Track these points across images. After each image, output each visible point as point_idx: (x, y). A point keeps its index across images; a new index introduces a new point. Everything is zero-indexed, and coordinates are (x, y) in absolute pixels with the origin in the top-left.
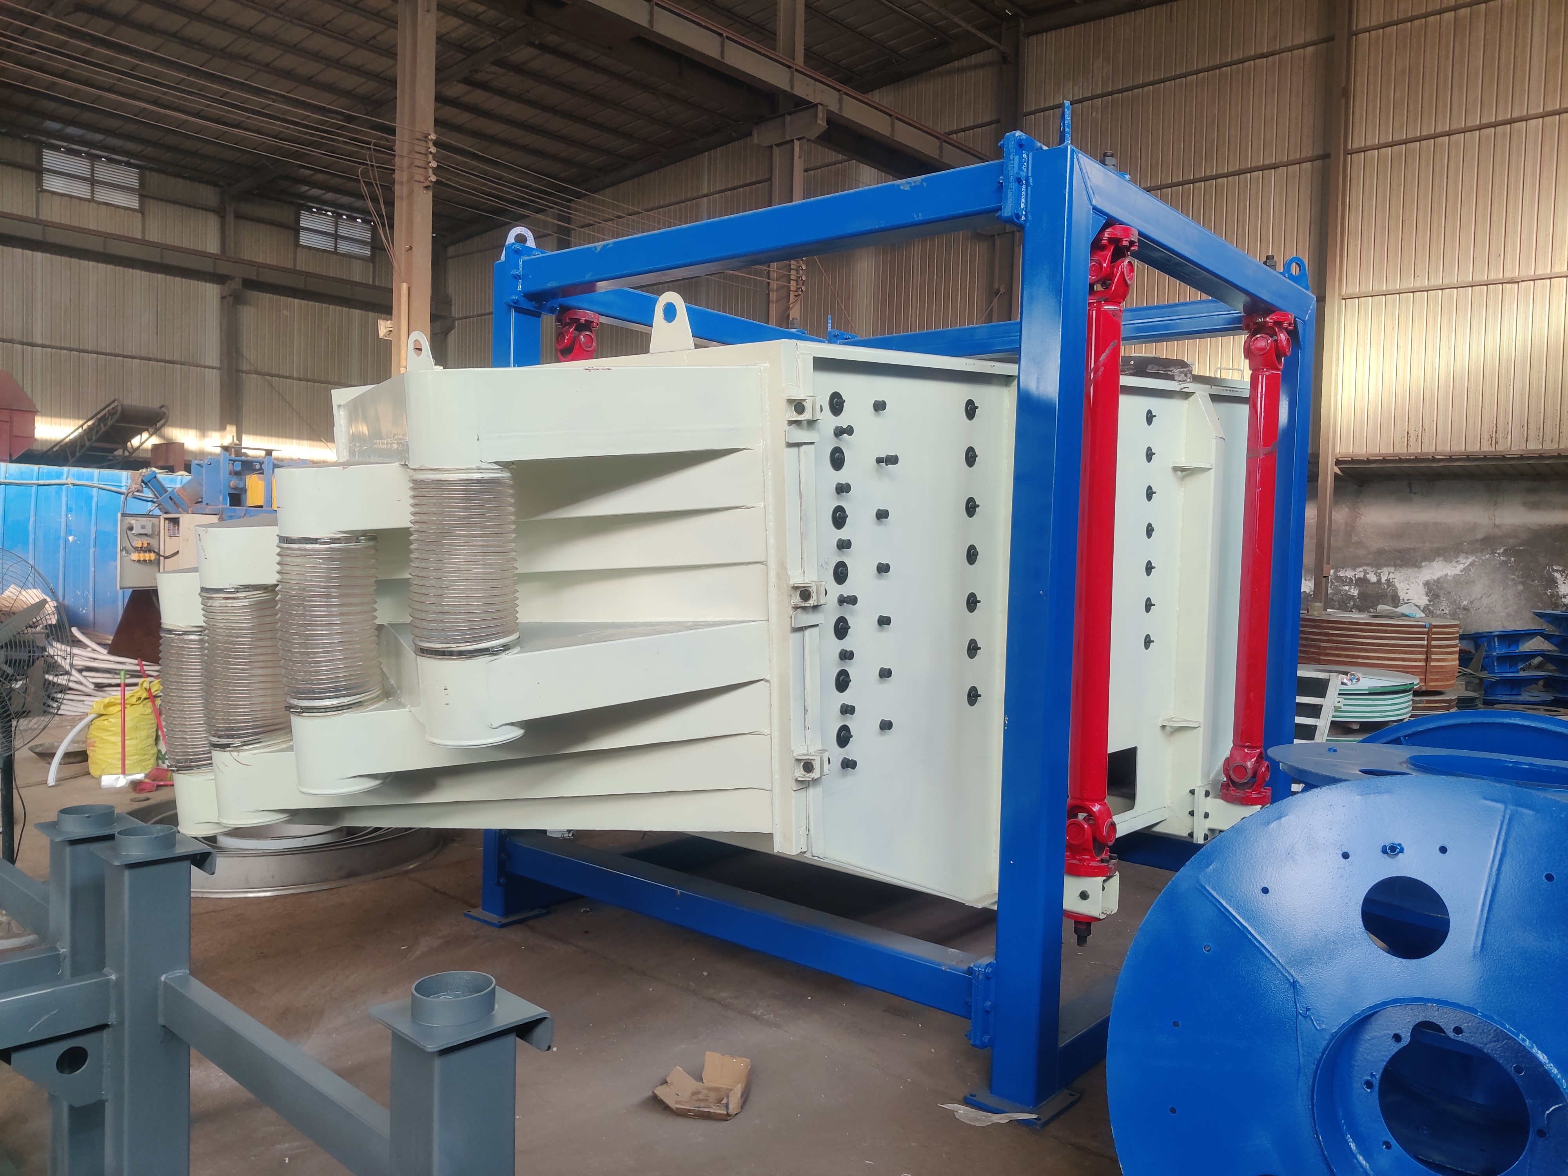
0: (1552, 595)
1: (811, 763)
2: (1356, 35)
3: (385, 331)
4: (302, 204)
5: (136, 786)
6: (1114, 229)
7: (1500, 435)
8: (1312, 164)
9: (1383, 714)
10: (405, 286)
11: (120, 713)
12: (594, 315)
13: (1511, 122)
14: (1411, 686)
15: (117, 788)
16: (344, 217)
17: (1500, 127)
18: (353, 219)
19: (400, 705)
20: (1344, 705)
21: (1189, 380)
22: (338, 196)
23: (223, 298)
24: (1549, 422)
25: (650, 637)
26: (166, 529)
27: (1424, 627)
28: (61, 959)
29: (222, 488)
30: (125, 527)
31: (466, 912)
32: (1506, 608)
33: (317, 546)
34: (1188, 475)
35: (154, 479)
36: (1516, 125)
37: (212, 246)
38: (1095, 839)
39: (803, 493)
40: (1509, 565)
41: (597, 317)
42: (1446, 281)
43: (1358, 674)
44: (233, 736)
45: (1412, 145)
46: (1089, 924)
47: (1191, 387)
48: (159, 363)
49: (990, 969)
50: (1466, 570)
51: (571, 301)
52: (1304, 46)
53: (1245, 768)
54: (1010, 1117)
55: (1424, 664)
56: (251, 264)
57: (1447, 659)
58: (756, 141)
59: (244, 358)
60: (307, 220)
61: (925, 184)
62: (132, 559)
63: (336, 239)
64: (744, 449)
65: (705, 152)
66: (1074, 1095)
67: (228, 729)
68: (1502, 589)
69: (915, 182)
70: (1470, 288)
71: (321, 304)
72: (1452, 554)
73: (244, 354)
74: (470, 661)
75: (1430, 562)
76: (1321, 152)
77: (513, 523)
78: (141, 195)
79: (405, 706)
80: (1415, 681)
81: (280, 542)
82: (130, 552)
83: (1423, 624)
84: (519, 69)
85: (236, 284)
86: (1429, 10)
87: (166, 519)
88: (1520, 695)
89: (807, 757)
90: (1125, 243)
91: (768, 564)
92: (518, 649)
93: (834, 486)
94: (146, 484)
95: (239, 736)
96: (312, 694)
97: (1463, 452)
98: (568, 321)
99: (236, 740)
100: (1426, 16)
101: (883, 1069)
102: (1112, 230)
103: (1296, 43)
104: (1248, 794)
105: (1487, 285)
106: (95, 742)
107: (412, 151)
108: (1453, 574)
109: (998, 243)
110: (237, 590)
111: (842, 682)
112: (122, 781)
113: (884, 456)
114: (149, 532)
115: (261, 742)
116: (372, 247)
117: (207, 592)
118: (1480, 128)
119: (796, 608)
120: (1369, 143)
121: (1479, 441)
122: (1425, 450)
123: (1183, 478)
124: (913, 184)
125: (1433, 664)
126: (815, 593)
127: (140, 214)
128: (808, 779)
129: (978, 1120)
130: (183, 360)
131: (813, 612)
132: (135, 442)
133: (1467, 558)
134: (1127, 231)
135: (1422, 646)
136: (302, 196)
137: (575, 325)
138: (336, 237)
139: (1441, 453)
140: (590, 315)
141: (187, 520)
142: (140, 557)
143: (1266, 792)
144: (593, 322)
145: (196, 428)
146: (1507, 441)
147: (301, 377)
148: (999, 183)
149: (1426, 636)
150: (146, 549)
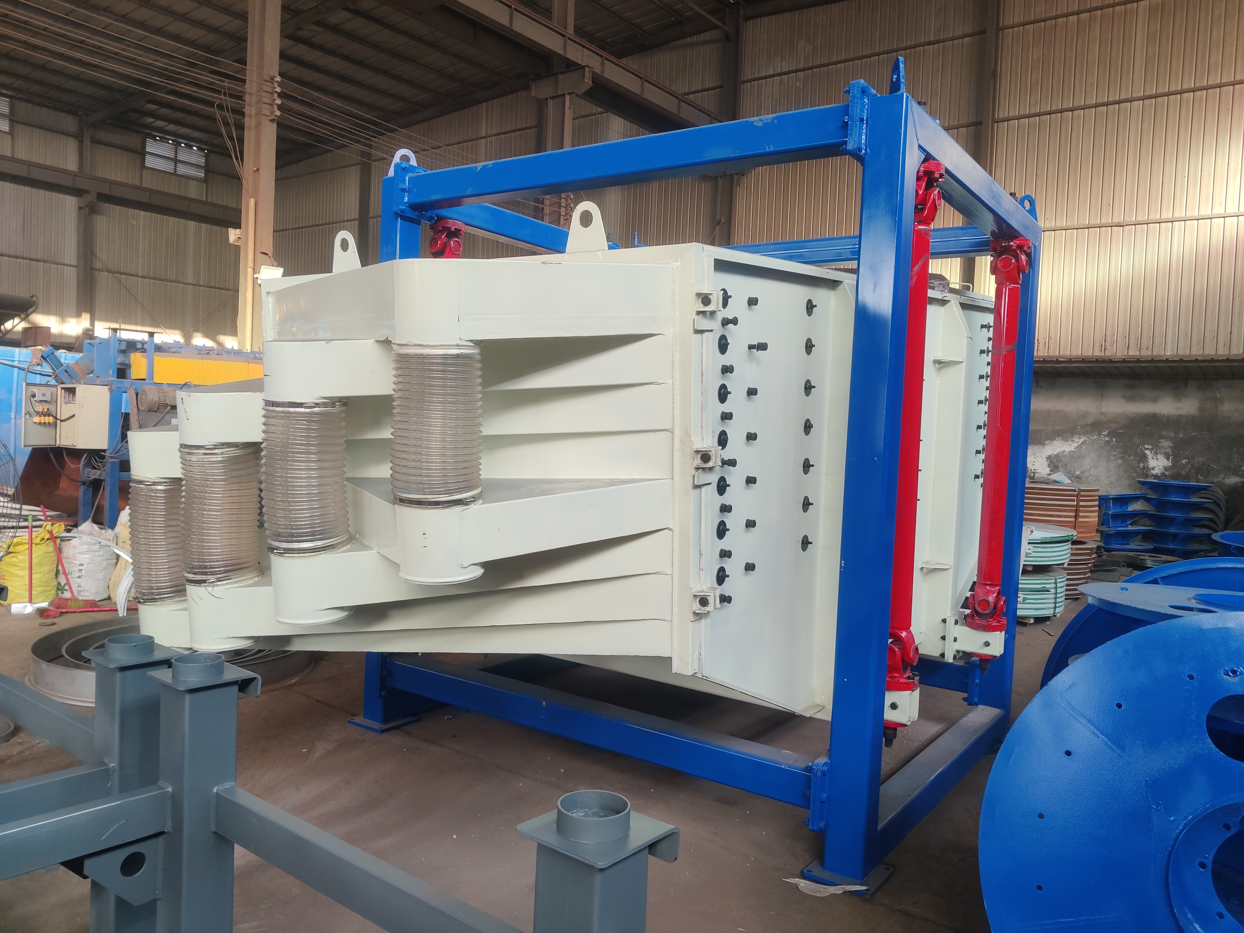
0: (1144, 468)
1: (706, 598)
2: (1002, 30)
3: (234, 238)
4: (149, 133)
5: (42, 613)
6: (928, 164)
7: (1108, 344)
8: (967, 130)
9: (1051, 559)
10: (252, 201)
11: (28, 550)
12: (462, 224)
13: (1119, 102)
14: (1071, 537)
15: (25, 614)
16: (183, 145)
17: (1111, 106)
18: (190, 147)
19: (366, 547)
20: (1034, 552)
21: (946, 291)
22: (179, 127)
23: (80, 208)
24: (1145, 335)
25: (584, 491)
26: (63, 397)
27: (1075, 491)
28: (110, 773)
29: (112, 364)
30: (29, 394)
31: (350, 720)
32: (1109, 477)
33: (302, 410)
34: (943, 367)
35: (52, 355)
36: (1123, 105)
37: (72, 165)
38: (903, 660)
39: (704, 372)
40: (1112, 444)
41: (464, 226)
42: (1069, 224)
43: (1032, 527)
44: (206, 573)
45: (1044, 117)
46: (895, 729)
47: (949, 296)
48: (25, 261)
49: (827, 768)
50: (1079, 447)
51: (444, 212)
52: (964, 36)
53: (988, 602)
54: (844, 889)
55: (1074, 520)
56: (105, 181)
57: (1090, 516)
58: (533, 94)
59: (97, 258)
60: (151, 147)
61: (776, 122)
62: (34, 421)
63: (176, 163)
64: (658, 334)
65: (484, 102)
66: (889, 869)
67: (200, 567)
68: (1106, 462)
69: (767, 120)
70: (1087, 230)
71: (162, 216)
72: (1069, 435)
73: (97, 255)
74: (446, 510)
75: (1051, 441)
76: (974, 121)
77: (480, 392)
78: (10, 120)
79: (371, 548)
80: (1072, 533)
81: (266, 406)
82: (33, 415)
83: (1074, 488)
84: (335, 29)
85: (92, 197)
86: (1058, 13)
87: (62, 388)
88: (1128, 544)
89: (704, 594)
90: (937, 175)
91: (674, 432)
92: (481, 501)
93: (720, 368)
94: (45, 359)
95: (212, 574)
96: (292, 537)
97: (1080, 356)
98: (440, 228)
99: (210, 576)
100: (1056, 18)
101: (728, 850)
102: (928, 165)
103: (956, 34)
104: (990, 623)
105: (1100, 227)
106: (4, 575)
107: (260, 90)
108: (1069, 450)
109: (720, 183)
110: (216, 447)
111: (722, 531)
112: (29, 609)
113: (756, 344)
114: (49, 399)
115: (231, 579)
116: (205, 170)
117: (186, 449)
118: (1096, 106)
119: (697, 469)
120: (1011, 114)
121: (1092, 348)
122: (1051, 354)
123: (940, 369)
124: (766, 122)
125: (1080, 520)
126: (714, 455)
127: (10, 137)
128: (704, 612)
129: (818, 891)
130: (45, 259)
131: (710, 472)
132: (8, 325)
133: (1080, 438)
134: (939, 165)
135: (1072, 506)
136: (148, 126)
137: (446, 232)
138: (176, 161)
139: (1064, 357)
140: (459, 225)
141: (81, 389)
142: (41, 420)
143: (1003, 621)
144: (460, 230)
145: (56, 314)
146: (1113, 348)
147: (145, 275)
148: (844, 121)
149: (1076, 498)
150: (46, 413)
